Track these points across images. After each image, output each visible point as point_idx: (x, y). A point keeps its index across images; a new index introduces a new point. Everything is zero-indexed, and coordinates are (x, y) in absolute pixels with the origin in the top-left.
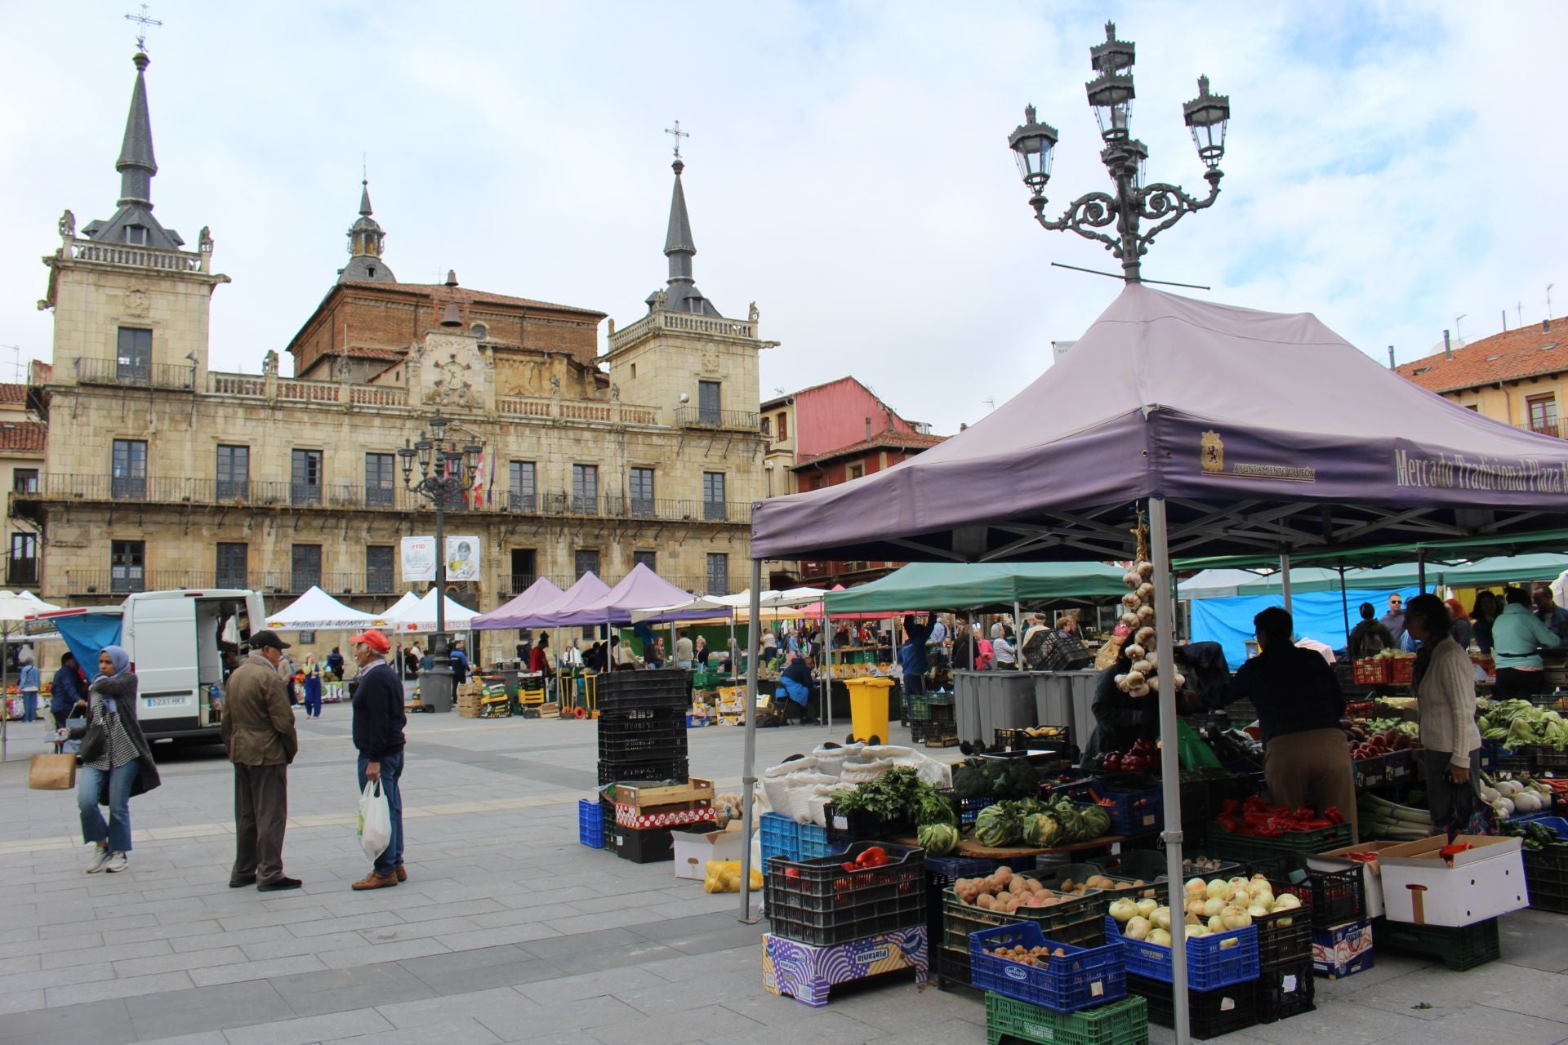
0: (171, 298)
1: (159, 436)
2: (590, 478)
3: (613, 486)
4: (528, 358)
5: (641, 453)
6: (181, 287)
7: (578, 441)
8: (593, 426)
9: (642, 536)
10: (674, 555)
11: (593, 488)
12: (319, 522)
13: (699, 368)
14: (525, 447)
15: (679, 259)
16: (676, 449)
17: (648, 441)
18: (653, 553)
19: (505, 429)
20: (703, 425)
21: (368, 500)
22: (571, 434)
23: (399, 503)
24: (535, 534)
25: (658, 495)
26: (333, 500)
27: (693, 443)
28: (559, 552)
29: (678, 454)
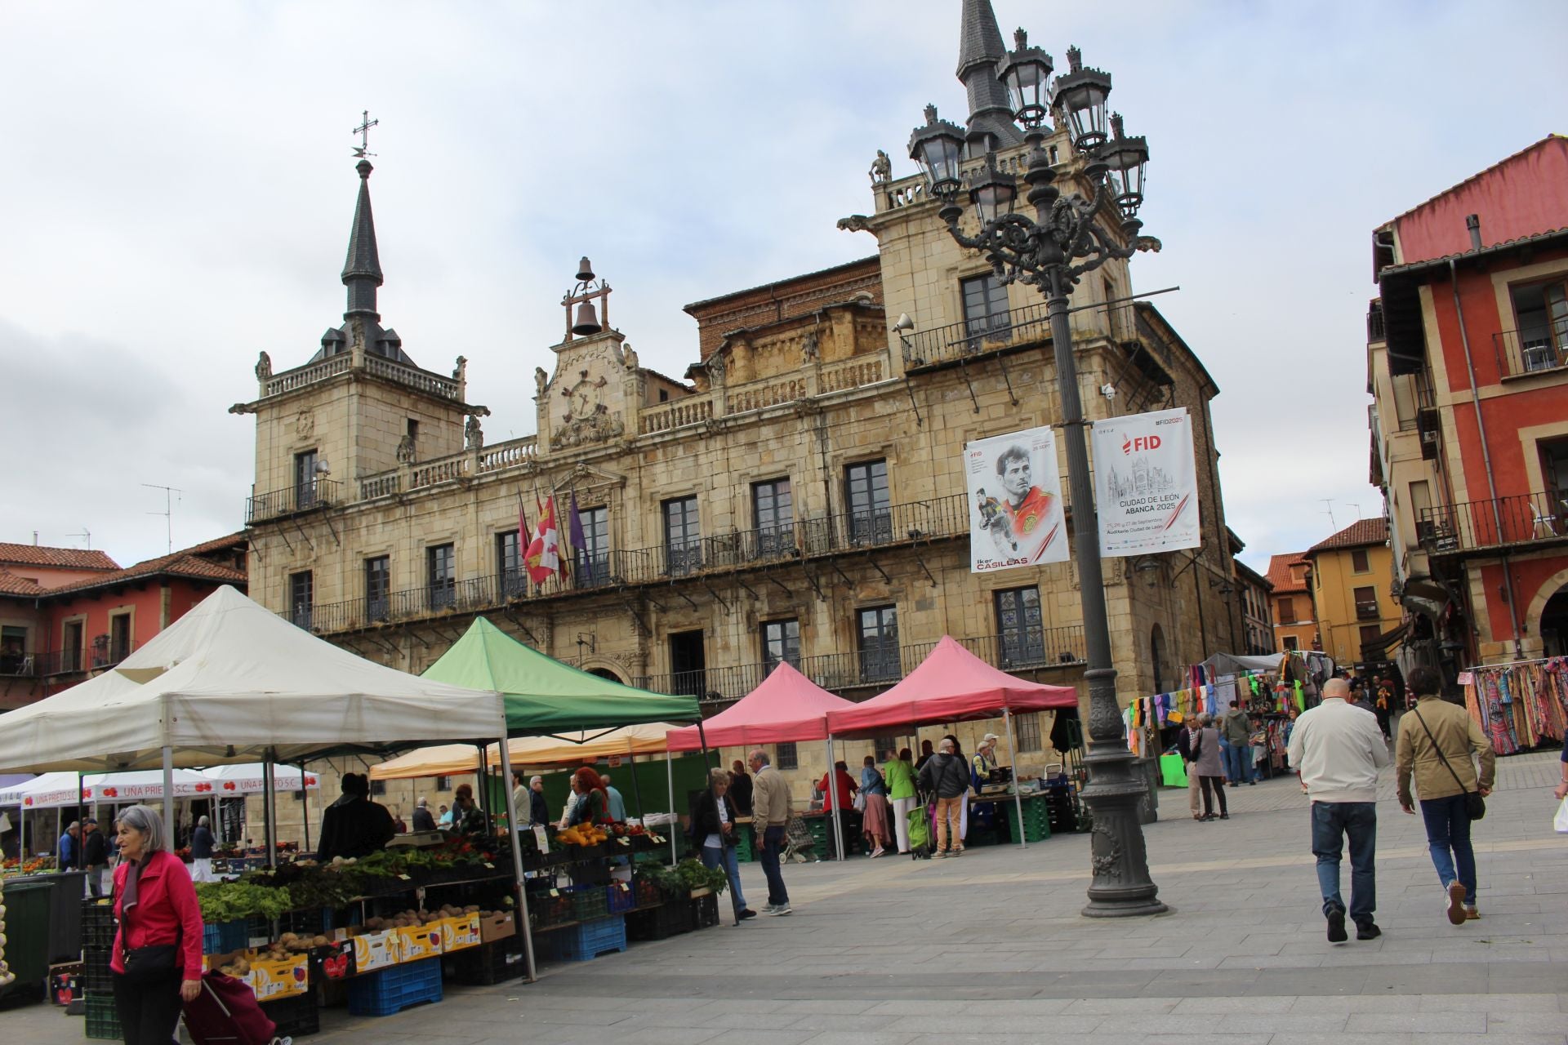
0: (328, 408)
1: (319, 564)
3: (812, 504)
5: (854, 437)
6: (335, 394)
7: (752, 445)
8: (766, 416)
9: (864, 580)
10: (923, 605)
11: (790, 513)
14: (678, 475)
15: (983, 77)
16: (916, 413)
17: (867, 414)
18: (893, 607)
19: (650, 456)
20: (942, 360)
21: (501, 595)
22: (742, 437)
24: (697, 607)
26: (462, 603)
27: (950, 395)
28: (732, 630)
29: (921, 422)
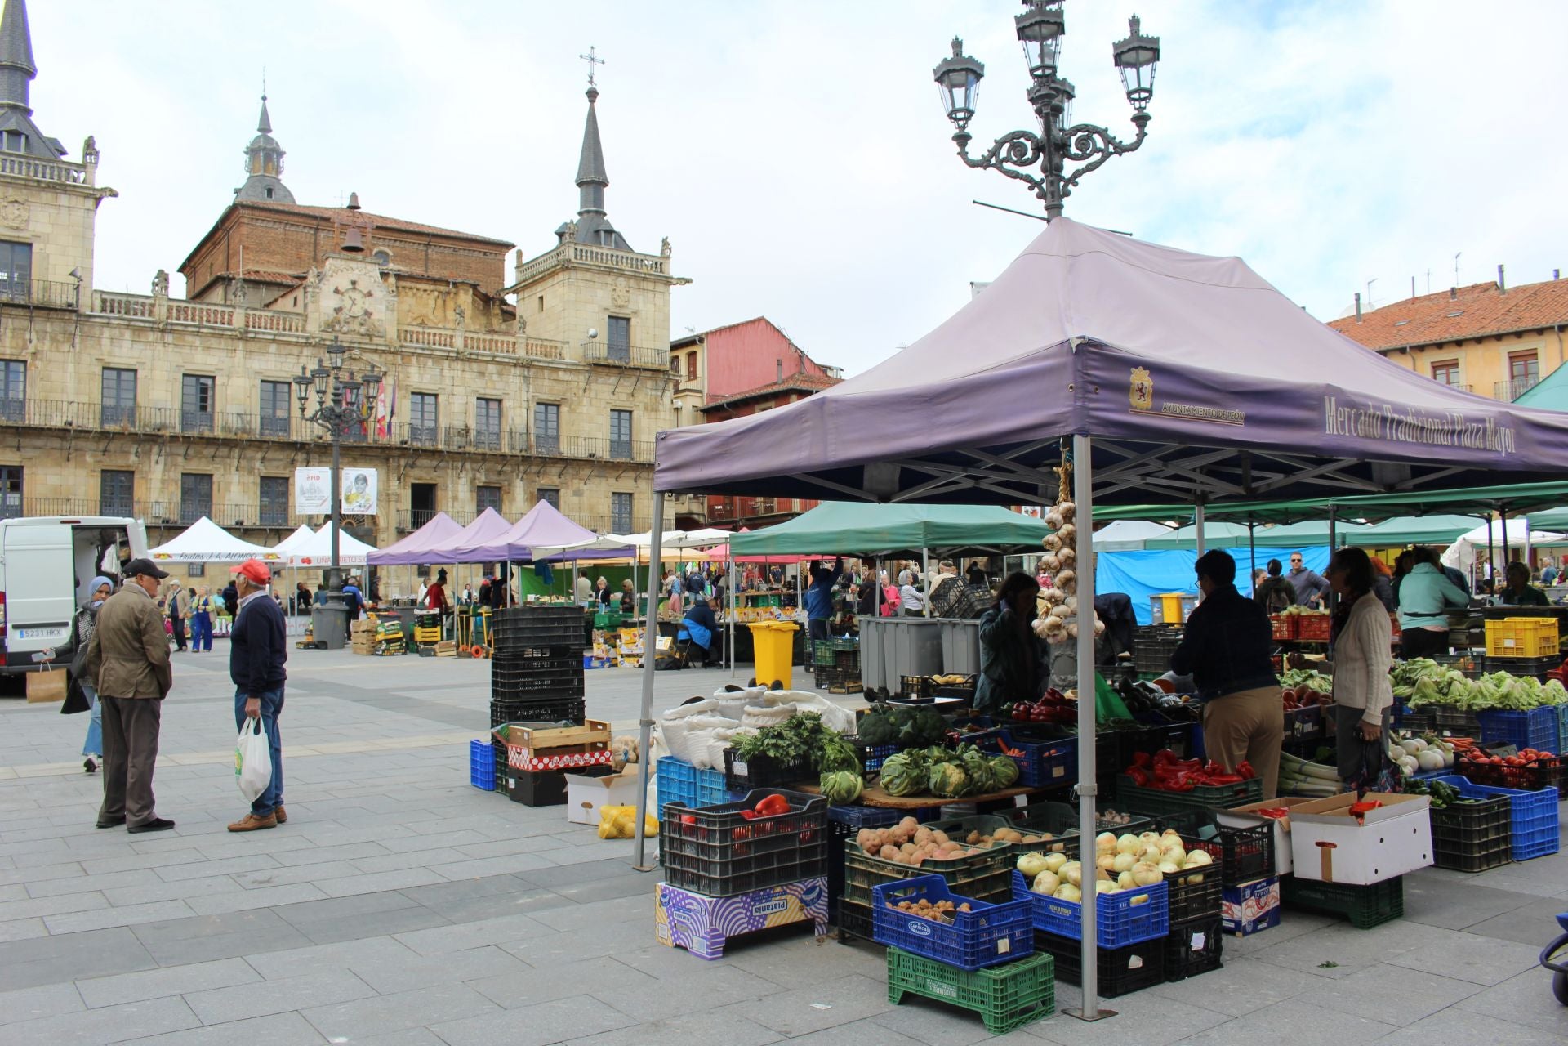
0: (53, 211)
1: (39, 356)
2: (494, 412)
3: (518, 420)
4: (432, 287)
5: (547, 388)
6: (64, 200)
7: (482, 374)
8: (497, 359)
9: (545, 473)
10: (578, 493)
11: (497, 422)
12: (210, 451)
13: (608, 303)
14: (427, 378)
15: (591, 189)
16: (582, 385)
17: (554, 376)
18: (557, 491)
19: (406, 360)
20: (611, 362)
21: (262, 429)
22: (475, 366)
23: (295, 433)
24: (435, 469)
25: (564, 431)
26: (226, 429)
27: (600, 380)
28: (460, 488)
29: (585, 391)
